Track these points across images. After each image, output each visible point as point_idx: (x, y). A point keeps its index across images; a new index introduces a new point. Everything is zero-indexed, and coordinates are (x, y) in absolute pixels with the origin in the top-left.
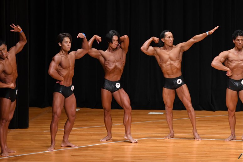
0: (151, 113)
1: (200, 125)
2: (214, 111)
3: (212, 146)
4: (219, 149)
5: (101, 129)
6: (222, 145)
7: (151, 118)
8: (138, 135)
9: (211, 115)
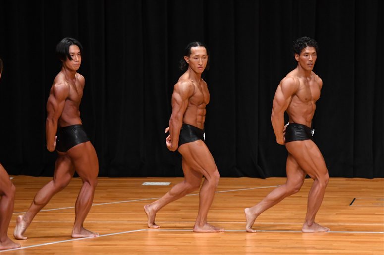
0: (147, 184)
1: (238, 205)
2: (263, 178)
3: (260, 243)
4: (273, 248)
5: (53, 215)
6: (279, 240)
7: (148, 193)
8: (122, 224)
9: (259, 185)
